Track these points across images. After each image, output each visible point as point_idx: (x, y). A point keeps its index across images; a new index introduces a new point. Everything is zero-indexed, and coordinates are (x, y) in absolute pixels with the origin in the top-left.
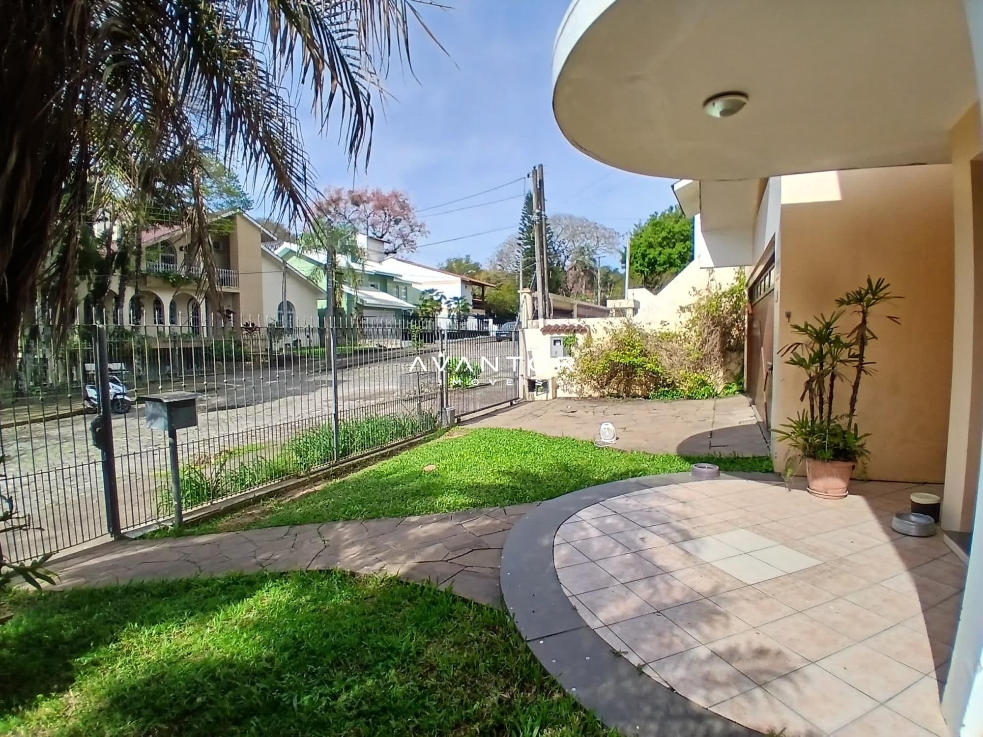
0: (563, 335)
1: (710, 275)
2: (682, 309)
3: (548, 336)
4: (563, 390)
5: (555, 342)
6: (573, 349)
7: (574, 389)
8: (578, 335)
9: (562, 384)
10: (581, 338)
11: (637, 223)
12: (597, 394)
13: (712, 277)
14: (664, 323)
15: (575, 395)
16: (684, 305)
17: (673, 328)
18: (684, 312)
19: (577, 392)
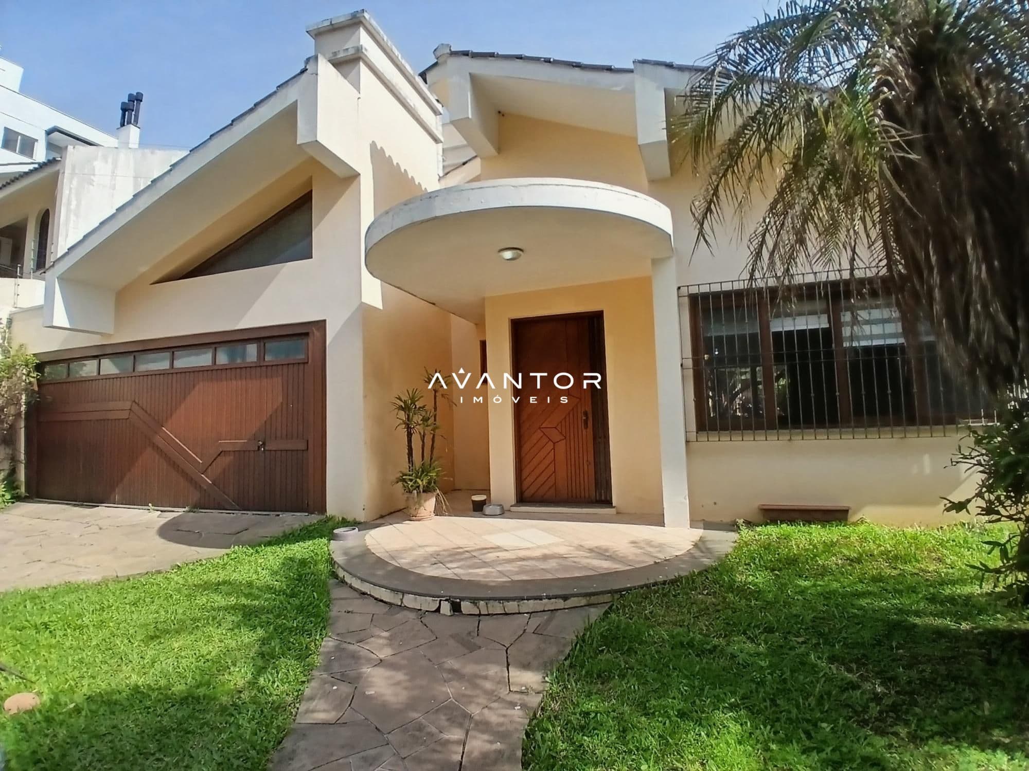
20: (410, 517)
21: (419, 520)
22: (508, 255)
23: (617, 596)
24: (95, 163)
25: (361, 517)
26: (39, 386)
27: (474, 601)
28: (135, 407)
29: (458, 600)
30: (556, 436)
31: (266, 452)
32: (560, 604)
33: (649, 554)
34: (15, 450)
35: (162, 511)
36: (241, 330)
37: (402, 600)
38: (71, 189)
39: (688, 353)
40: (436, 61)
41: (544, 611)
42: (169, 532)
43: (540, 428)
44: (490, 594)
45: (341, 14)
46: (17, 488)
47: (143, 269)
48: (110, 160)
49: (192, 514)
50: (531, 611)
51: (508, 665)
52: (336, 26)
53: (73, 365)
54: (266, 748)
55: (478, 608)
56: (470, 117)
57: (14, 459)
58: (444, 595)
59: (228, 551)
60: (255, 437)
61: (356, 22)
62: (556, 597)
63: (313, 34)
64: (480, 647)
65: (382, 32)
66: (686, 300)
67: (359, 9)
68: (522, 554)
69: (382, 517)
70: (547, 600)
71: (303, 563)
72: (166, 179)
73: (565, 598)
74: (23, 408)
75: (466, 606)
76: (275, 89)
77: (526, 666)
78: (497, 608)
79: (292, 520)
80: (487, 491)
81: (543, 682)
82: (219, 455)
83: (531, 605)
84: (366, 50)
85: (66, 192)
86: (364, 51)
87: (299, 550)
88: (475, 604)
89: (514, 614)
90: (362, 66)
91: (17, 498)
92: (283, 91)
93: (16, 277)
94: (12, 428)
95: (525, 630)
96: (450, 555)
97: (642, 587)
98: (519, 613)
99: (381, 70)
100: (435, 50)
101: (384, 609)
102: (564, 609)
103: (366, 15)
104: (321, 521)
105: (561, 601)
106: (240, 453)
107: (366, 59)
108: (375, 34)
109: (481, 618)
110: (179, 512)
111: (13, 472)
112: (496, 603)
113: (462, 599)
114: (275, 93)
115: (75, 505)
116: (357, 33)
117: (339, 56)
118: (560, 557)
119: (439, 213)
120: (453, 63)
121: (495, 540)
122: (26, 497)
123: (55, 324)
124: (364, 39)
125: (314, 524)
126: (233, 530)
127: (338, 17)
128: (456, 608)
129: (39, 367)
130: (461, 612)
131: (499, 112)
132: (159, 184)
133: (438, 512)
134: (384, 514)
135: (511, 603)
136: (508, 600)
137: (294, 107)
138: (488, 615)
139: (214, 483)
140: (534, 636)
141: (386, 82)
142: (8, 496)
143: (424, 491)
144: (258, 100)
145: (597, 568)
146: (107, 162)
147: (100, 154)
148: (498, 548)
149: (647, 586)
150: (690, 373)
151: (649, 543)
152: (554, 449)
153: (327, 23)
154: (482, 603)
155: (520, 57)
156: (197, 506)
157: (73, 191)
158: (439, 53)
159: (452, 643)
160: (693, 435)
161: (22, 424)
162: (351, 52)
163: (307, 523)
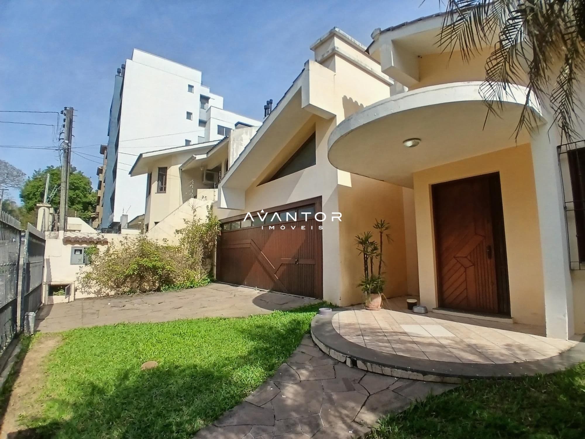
0: (85, 245)
1: (194, 213)
2: (177, 231)
3: (69, 247)
4: (82, 292)
5: (76, 250)
6: (93, 257)
7: (92, 290)
8: (99, 246)
9: (81, 286)
10: (102, 249)
11: (37, 170)
12: (113, 293)
13: (195, 214)
14: (165, 240)
15: (92, 295)
16: (178, 229)
17: (170, 243)
18: (178, 233)
19: (95, 293)
20: (367, 308)
21: (370, 310)
22: (409, 144)
23: (466, 381)
24: (243, 136)
25: (339, 304)
26: (222, 233)
27: (365, 362)
28: (252, 243)
29: (355, 359)
30: (467, 263)
31: (299, 265)
32: (420, 377)
33: (514, 355)
34: (213, 260)
35: (260, 291)
36: (289, 204)
37: (329, 352)
38: (233, 148)
39: (570, 197)
40: (373, 40)
41: (409, 379)
42: (258, 301)
43: (454, 257)
44: (375, 359)
45: (325, 34)
46: (213, 276)
47: (254, 179)
48: (248, 133)
49: (270, 293)
50: (399, 376)
51: (363, 405)
52: (323, 41)
53: (233, 224)
54: (225, 408)
55: (367, 366)
56: (393, 65)
57: (212, 265)
58: (349, 354)
59: (273, 312)
60: (294, 258)
61: (332, 35)
62: (417, 371)
63: (313, 49)
64: (355, 390)
65: (347, 36)
66: (566, 156)
67: (333, 28)
68: (416, 339)
69: (352, 305)
70: (410, 372)
71: (299, 323)
72: (255, 138)
73: (424, 373)
74: (216, 243)
75: (360, 364)
76: (292, 84)
77: (373, 410)
78: (377, 369)
79: (308, 301)
80: (418, 297)
81: (376, 422)
82: (281, 266)
83: (399, 373)
84: (338, 48)
85: (232, 150)
86: (336, 49)
87: (301, 316)
88: (365, 364)
89: (388, 376)
90: (337, 58)
91: (213, 281)
92: (296, 83)
93: (214, 188)
94: (212, 251)
95: (389, 387)
96: (371, 332)
97: (488, 378)
98: (392, 376)
99: (347, 56)
100: (372, 34)
101: (320, 354)
102: (423, 381)
103: (337, 29)
104: (320, 303)
105: (421, 375)
106: (289, 265)
107: (338, 53)
108: (344, 38)
109: (368, 373)
110: (266, 291)
111: (212, 269)
112: (377, 367)
113: (358, 359)
114: (292, 85)
115: (232, 285)
116: (333, 42)
117: (325, 56)
118: (442, 346)
119: (353, 128)
120: (382, 38)
121: (406, 328)
122: (216, 281)
123: (221, 207)
124: (338, 43)
125: (316, 305)
126: (281, 303)
127: (324, 36)
128: (354, 363)
129: (222, 225)
130: (357, 366)
131: (419, 56)
132: (253, 141)
133: (384, 306)
134: (353, 304)
135: (386, 368)
136: (385, 365)
137: (300, 89)
138: (372, 372)
139: (279, 279)
140: (392, 392)
141: (352, 61)
142: (209, 280)
143: (372, 293)
144: (286, 91)
145: (463, 359)
146: (247, 135)
147: (244, 131)
148: (405, 333)
149: (493, 378)
150: (573, 213)
151: (520, 347)
152: (465, 271)
153: (319, 41)
154: (369, 364)
155: (420, 20)
156: (273, 290)
157: (234, 149)
158: (374, 35)
159: (342, 384)
160: (576, 265)
161: (216, 250)
162: (330, 52)
163: (312, 303)
